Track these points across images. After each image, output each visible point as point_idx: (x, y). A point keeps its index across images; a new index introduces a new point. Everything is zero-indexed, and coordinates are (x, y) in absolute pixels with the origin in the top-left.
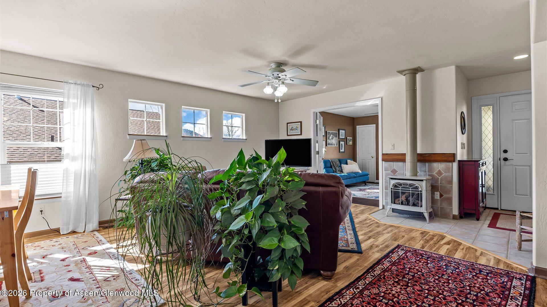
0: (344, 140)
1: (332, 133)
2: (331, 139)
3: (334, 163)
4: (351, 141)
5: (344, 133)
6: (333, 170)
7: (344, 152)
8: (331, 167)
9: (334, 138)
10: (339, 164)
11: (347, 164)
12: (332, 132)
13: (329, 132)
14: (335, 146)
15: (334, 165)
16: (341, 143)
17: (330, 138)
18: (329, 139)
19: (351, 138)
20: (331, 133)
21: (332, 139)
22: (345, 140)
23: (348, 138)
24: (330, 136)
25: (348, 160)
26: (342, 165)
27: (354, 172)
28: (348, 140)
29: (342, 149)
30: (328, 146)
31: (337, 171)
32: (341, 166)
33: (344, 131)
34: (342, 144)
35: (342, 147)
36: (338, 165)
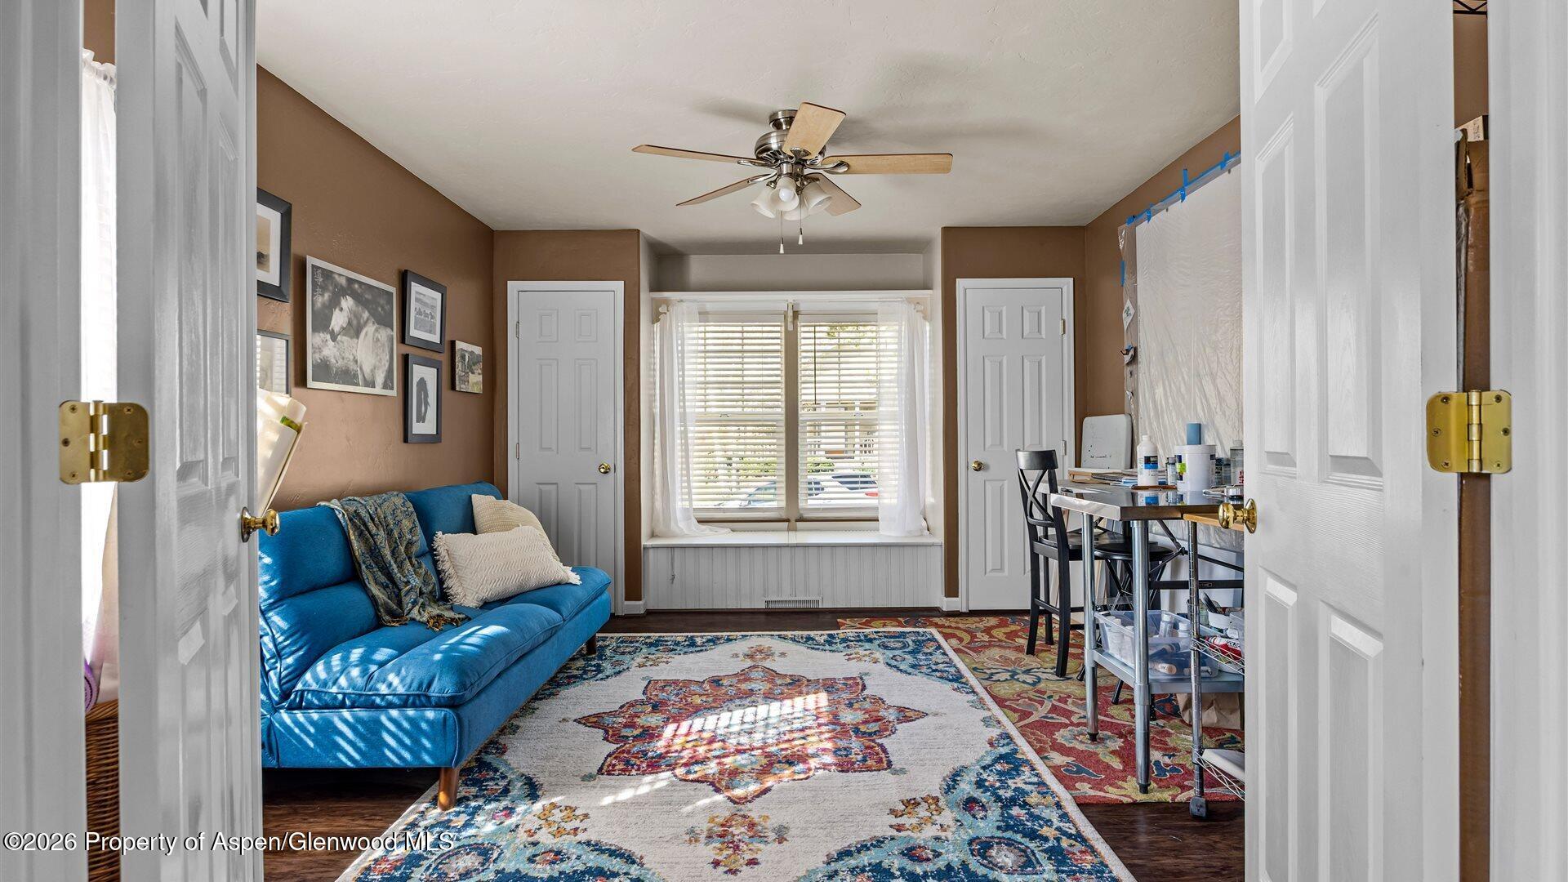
0: (436, 356)
1: (350, 289)
2: (345, 331)
3: (381, 536)
4: (478, 369)
5: (433, 307)
6: (373, 599)
7: (434, 439)
8: (352, 576)
9: (370, 329)
10: (419, 537)
11: (470, 525)
12: (350, 281)
13: (328, 274)
14: (378, 390)
15: (374, 552)
16: (419, 372)
17: (338, 320)
18: (323, 324)
19: (478, 350)
20: (343, 281)
21: (354, 329)
22: (444, 358)
23: (460, 345)
24: (334, 303)
25: (474, 496)
26: (443, 540)
27: (533, 582)
28: (463, 357)
29: (421, 418)
30: (311, 383)
31: (407, 601)
32: (431, 552)
33: (438, 296)
34: (422, 382)
35: (427, 404)
36: (414, 549)
